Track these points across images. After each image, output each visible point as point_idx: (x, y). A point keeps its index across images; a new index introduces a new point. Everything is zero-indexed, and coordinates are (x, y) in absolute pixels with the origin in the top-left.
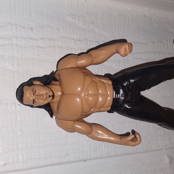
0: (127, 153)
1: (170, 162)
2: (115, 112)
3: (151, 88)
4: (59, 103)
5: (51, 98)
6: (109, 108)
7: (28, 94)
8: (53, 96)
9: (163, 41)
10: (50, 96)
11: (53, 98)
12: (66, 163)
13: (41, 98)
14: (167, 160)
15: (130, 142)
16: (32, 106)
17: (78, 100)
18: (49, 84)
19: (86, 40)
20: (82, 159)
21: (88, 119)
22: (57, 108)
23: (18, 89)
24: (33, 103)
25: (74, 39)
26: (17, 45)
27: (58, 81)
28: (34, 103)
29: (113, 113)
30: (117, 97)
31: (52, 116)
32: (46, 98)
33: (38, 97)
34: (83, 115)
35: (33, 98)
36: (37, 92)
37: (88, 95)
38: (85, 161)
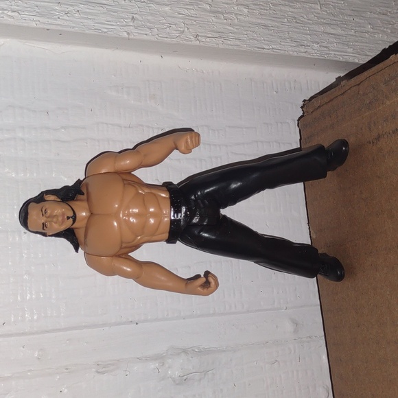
0: (211, 312)
1: (296, 331)
2: (178, 242)
3: (238, 204)
4: (87, 228)
5: (71, 220)
6: (166, 236)
7: (35, 215)
8: (74, 218)
9: (287, 121)
10: (68, 218)
11: (74, 221)
12: (104, 325)
13: (55, 220)
14: (289, 327)
15: (199, 289)
16: (44, 235)
17: (115, 224)
18: (73, 199)
19: (141, 125)
20: (131, 320)
21: (135, 255)
22: (83, 236)
23: (21, 208)
24: (43, 229)
25: (119, 126)
26: (23, 139)
27: (83, 194)
28: (45, 228)
29: (175, 243)
30: (177, 217)
31: (77, 250)
32: (63, 222)
33: (49, 219)
34: (125, 248)
35: (43, 221)
36: (49, 212)
37: (129, 215)
38: (137, 324)
